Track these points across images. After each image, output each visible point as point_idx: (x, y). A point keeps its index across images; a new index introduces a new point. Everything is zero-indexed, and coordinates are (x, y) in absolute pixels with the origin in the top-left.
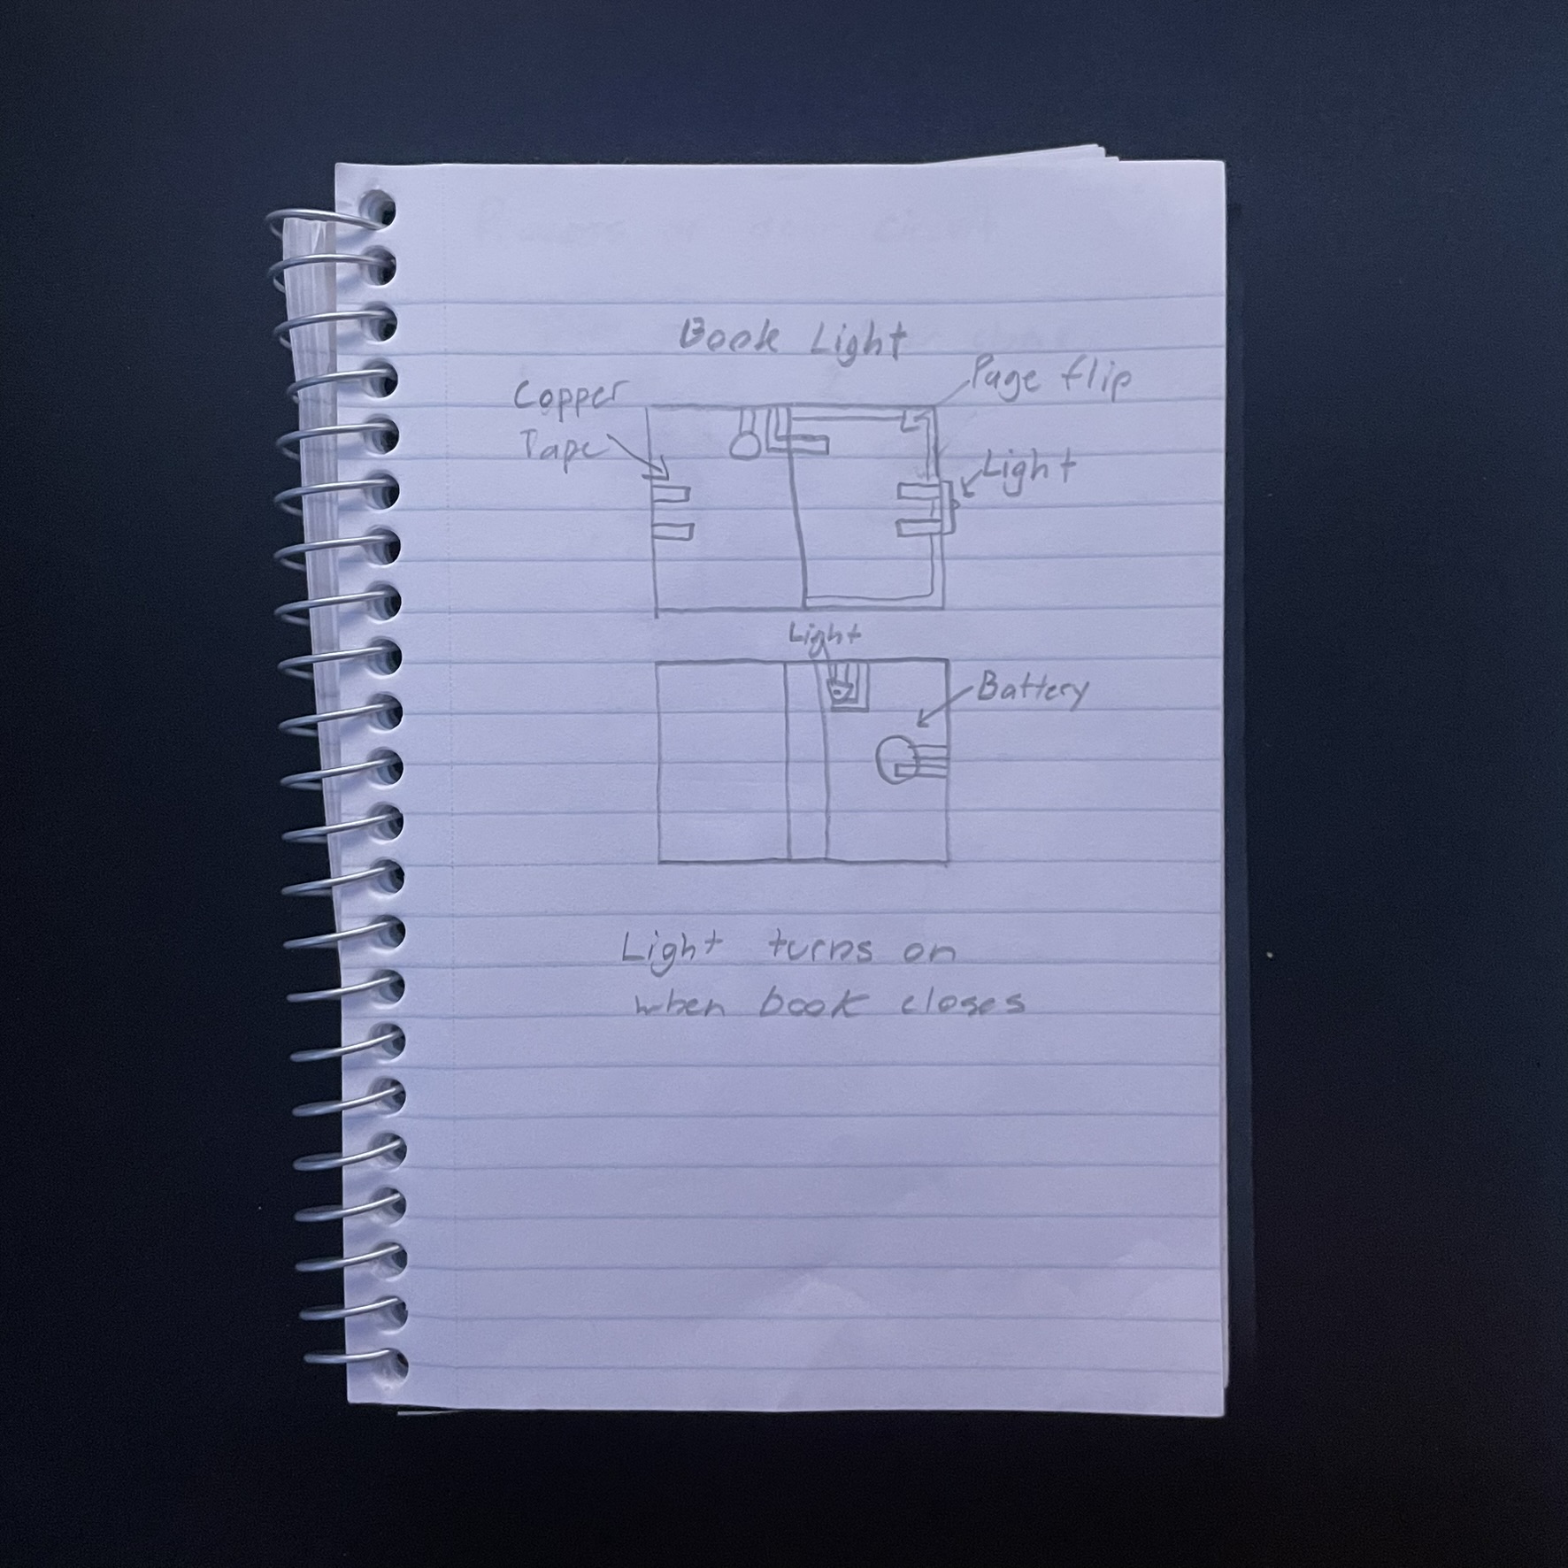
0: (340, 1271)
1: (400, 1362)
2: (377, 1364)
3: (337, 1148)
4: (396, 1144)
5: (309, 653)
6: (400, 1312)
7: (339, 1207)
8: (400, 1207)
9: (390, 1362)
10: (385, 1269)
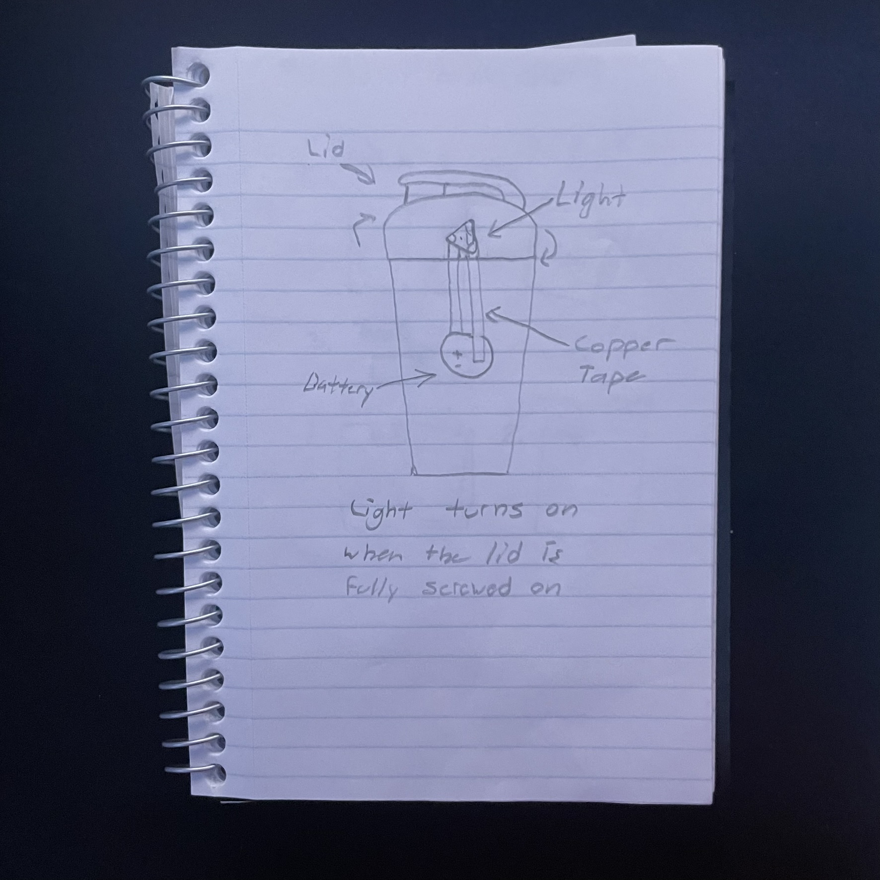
0: (185, 719)
1: (221, 772)
2: (208, 773)
3: (182, 646)
4: (218, 644)
5: (163, 350)
6: (221, 742)
7: (184, 680)
8: (221, 681)
9: (216, 772)
10: (212, 717)
